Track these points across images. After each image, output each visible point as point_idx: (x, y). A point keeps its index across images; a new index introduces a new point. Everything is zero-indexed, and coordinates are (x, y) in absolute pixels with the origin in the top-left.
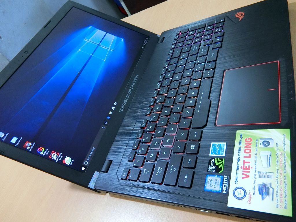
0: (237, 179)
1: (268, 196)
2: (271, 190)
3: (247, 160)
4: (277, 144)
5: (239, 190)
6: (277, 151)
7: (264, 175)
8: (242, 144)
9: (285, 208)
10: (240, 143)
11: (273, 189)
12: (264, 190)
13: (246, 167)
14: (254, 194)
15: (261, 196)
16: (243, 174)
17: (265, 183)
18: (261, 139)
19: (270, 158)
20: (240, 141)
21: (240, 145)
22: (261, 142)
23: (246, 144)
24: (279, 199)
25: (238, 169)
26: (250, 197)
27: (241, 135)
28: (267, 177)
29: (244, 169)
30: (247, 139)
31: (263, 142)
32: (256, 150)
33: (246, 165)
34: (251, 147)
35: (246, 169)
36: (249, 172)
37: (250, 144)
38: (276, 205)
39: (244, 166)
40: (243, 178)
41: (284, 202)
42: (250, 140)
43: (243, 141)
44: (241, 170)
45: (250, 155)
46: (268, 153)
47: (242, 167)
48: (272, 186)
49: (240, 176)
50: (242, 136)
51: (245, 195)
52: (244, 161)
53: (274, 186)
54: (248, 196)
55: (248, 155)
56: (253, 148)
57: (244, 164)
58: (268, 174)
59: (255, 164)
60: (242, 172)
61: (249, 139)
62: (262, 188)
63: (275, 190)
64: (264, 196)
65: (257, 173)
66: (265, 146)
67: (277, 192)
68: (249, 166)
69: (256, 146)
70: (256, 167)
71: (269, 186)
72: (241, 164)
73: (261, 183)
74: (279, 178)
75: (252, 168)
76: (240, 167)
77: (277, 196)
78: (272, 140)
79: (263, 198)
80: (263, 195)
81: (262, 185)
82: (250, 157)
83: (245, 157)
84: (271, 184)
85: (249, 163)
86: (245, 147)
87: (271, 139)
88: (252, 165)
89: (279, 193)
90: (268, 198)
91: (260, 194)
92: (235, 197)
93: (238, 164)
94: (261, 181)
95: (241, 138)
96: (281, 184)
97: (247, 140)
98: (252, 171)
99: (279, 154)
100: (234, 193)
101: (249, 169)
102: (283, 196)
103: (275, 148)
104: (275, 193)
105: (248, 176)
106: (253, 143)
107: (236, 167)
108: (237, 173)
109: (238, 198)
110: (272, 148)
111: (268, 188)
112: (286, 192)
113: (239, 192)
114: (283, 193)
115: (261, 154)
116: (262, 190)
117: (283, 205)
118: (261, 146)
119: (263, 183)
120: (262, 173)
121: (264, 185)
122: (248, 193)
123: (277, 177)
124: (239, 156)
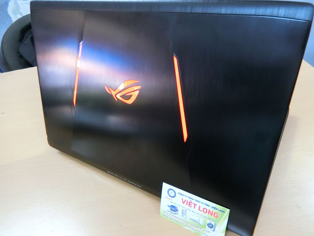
0: (182, 194)
2: (174, 213)
3: (197, 207)
4: (209, 232)
5: (174, 193)
6: (202, 229)
7: (184, 213)
8: (213, 209)
9: (164, 215)
10: (215, 208)
11: (175, 214)
13: (191, 205)
14: (171, 202)
15: (170, 205)
16: (185, 201)
17: (178, 211)
18: (215, 224)
19: (197, 222)
20: (217, 209)
21: (212, 207)
22: (213, 223)
23: (212, 212)
24: (169, 214)
25: (190, 198)
26: (169, 199)
27: (224, 212)
28: (183, 214)
29: (190, 202)
30: (218, 214)
31: (212, 225)
32: (205, 217)
33: (193, 205)
34: (208, 214)
35: (189, 204)
36: (187, 204)
38: (165, 211)
39: (192, 203)
40: (182, 199)
42: (216, 216)
43: (215, 211)
44: (189, 200)
45: (201, 211)
46: (201, 223)
47: (191, 202)
48: (176, 214)
49: (185, 198)
50: (221, 212)
51: (170, 196)
52: (197, 205)
55: (201, 209)
56: (207, 215)
57: (194, 204)
58: (185, 216)
59: (193, 211)
60: (187, 200)
62: (175, 208)
63: (174, 215)
64: (170, 207)
65: (185, 209)
66: (208, 224)
67: (173, 215)
68: (191, 207)
69: (209, 218)
70: (190, 211)
72: (194, 202)
76: (191, 200)
77: (170, 214)
79: (169, 206)
81: (177, 209)
82: (199, 210)
83: (200, 207)
84: (178, 214)
85: (194, 208)
87: (214, 230)
88: (192, 209)
89: (172, 216)
90: (169, 209)
91: (171, 205)
92: (169, 190)
93: (194, 200)
94: (180, 209)
95: (220, 210)
96: (178, 220)
97: (216, 214)
98: (188, 207)
99: (200, 229)
100: (172, 189)
101: (189, 206)
103: (205, 229)
105: (184, 203)
106: (213, 217)
108: (186, 196)
109: (168, 191)
110: (205, 227)
111: (175, 212)
112: (173, 220)
113: (172, 193)
114: (173, 218)
115: (201, 218)
116: (174, 208)
117: (165, 214)
118: (208, 222)
119: (178, 210)
120: (186, 212)
121: (177, 210)
122: (172, 198)
123: (182, 220)
124: (201, 203)
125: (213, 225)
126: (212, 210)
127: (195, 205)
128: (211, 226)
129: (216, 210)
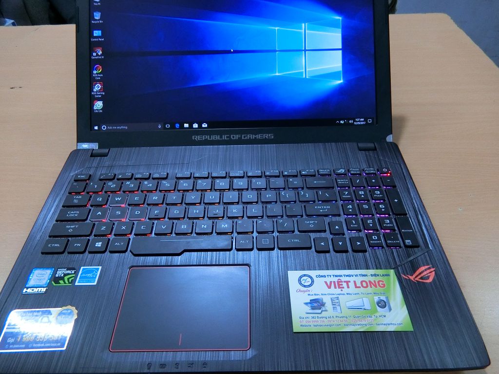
0: (322, 276)
1: (310, 308)
2: (319, 311)
3: (351, 285)
4: (385, 316)
5: (309, 280)
6: (373, 316)
7: (335, 303)
8: (374, 277)
9: (301, 326)
10: (375, 275)
11: (320, 313)
12: (316, 304)
13: (342, 285)
14: (309, 295)
15: (309, 301)
16: (331, 282)
17: (326, 305)
18: (387, 298)
19: (361, 309)
20: (378, 275)
21: (372, 275)
22: (383, 298)
23: (375, 281)
24: (311, 319)
25: (336, 276)
26: (304, 291)
27: (388, 275)
28: (334, 306)
29: (338, 282)
30: (383, 282)
31: (383, 301)
32: (368, 294)
33: (345, 285)
34: (371, 287)
35: (339, 285)
36: (335, 288)
37: (376, 286)
38: (302, 316)
39: (342, 282)
40: (326, 282)
41: (308, 324)
42: (382, 286)
43: (377, 279)
44: (336, 279)
45: (359, 287)
46: (367, 306)
47: (340, 281)
48: (323, 312)
49: (328, 280)
50: (386, 277)
51: (305, 286)
52: (350, 282)
53: (324, 314)
54: (305, 289)
55: (359, 284)
56: (369, 290)
57: (345, 282)
58: (338, 308)
59: (348, 294)
60: (333, 281)
61: (384, 285)
62: (318, 302)
64: (309, 305)
65: (336, 296)
66: (378, 303)
67: (318, 317)
68: (343, 288)
69: (375, 293)
70: (344, 294)
71: (323, 309)
72: (343, 279)
73: (324, 301)
74: (335, 319)
75: (342, 290)
76: (339, 278)
77: (313, 317)
78: (390, 311)
79: (306, 304)
80: (310, 303)
81: (322, 302)
82: (356, 287)
83: (355, 282)
84: (326, 311)
85: (348, 287)
86: (370, 282)
87: (390, 309)
88: (346, 290)
89: (317, 319)
90: (308, 309)
91: (311, 300)
92: (301, 277)
93: (343, 276)
94: (327, 300)
95: (383, 275)
96: (329, 321)
97: (381, 283)
98: (338, 291)
99: (370, 318)
100: (305, 275)
101: (339, 288)
102: (315, 324)
103: (377, 314)
104: (316, 315)
105: (329, 287)
106: (379, 289)
107: (338, 274)
108: (330, 276)
109: (300, 280)
110: (376, 311)
111: (320, 309)
112: (321, 326)
113: (307, 280)
114: (319, 323)
115: (364, 298)
116: (316, 302)
117: (304, 324)
118: (376, 299)
119: (325, 303)
120: (337, 301)
121: (323, 304)
122: (309, 289)
123: (336, 317)
124: (354, 276)
125: (385, 300)
126: (372, 279)
127: (347, 282)
128: (383, 304)
129: (378, 277)
